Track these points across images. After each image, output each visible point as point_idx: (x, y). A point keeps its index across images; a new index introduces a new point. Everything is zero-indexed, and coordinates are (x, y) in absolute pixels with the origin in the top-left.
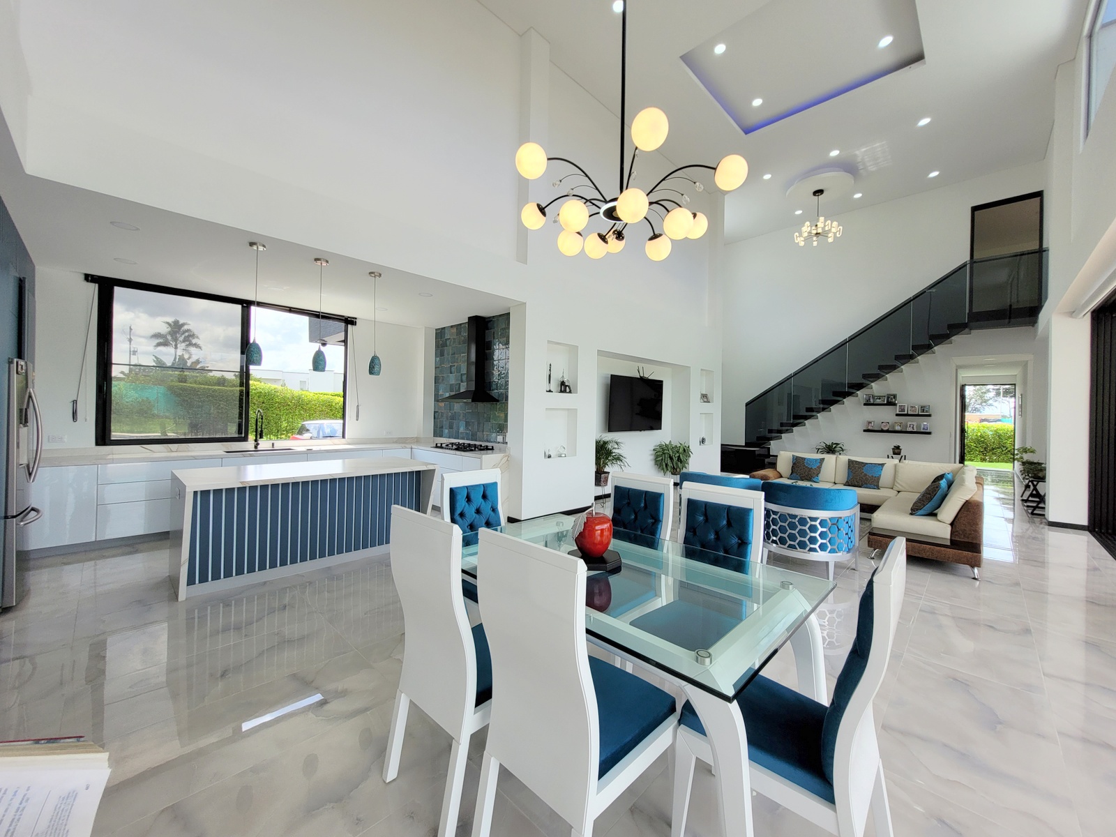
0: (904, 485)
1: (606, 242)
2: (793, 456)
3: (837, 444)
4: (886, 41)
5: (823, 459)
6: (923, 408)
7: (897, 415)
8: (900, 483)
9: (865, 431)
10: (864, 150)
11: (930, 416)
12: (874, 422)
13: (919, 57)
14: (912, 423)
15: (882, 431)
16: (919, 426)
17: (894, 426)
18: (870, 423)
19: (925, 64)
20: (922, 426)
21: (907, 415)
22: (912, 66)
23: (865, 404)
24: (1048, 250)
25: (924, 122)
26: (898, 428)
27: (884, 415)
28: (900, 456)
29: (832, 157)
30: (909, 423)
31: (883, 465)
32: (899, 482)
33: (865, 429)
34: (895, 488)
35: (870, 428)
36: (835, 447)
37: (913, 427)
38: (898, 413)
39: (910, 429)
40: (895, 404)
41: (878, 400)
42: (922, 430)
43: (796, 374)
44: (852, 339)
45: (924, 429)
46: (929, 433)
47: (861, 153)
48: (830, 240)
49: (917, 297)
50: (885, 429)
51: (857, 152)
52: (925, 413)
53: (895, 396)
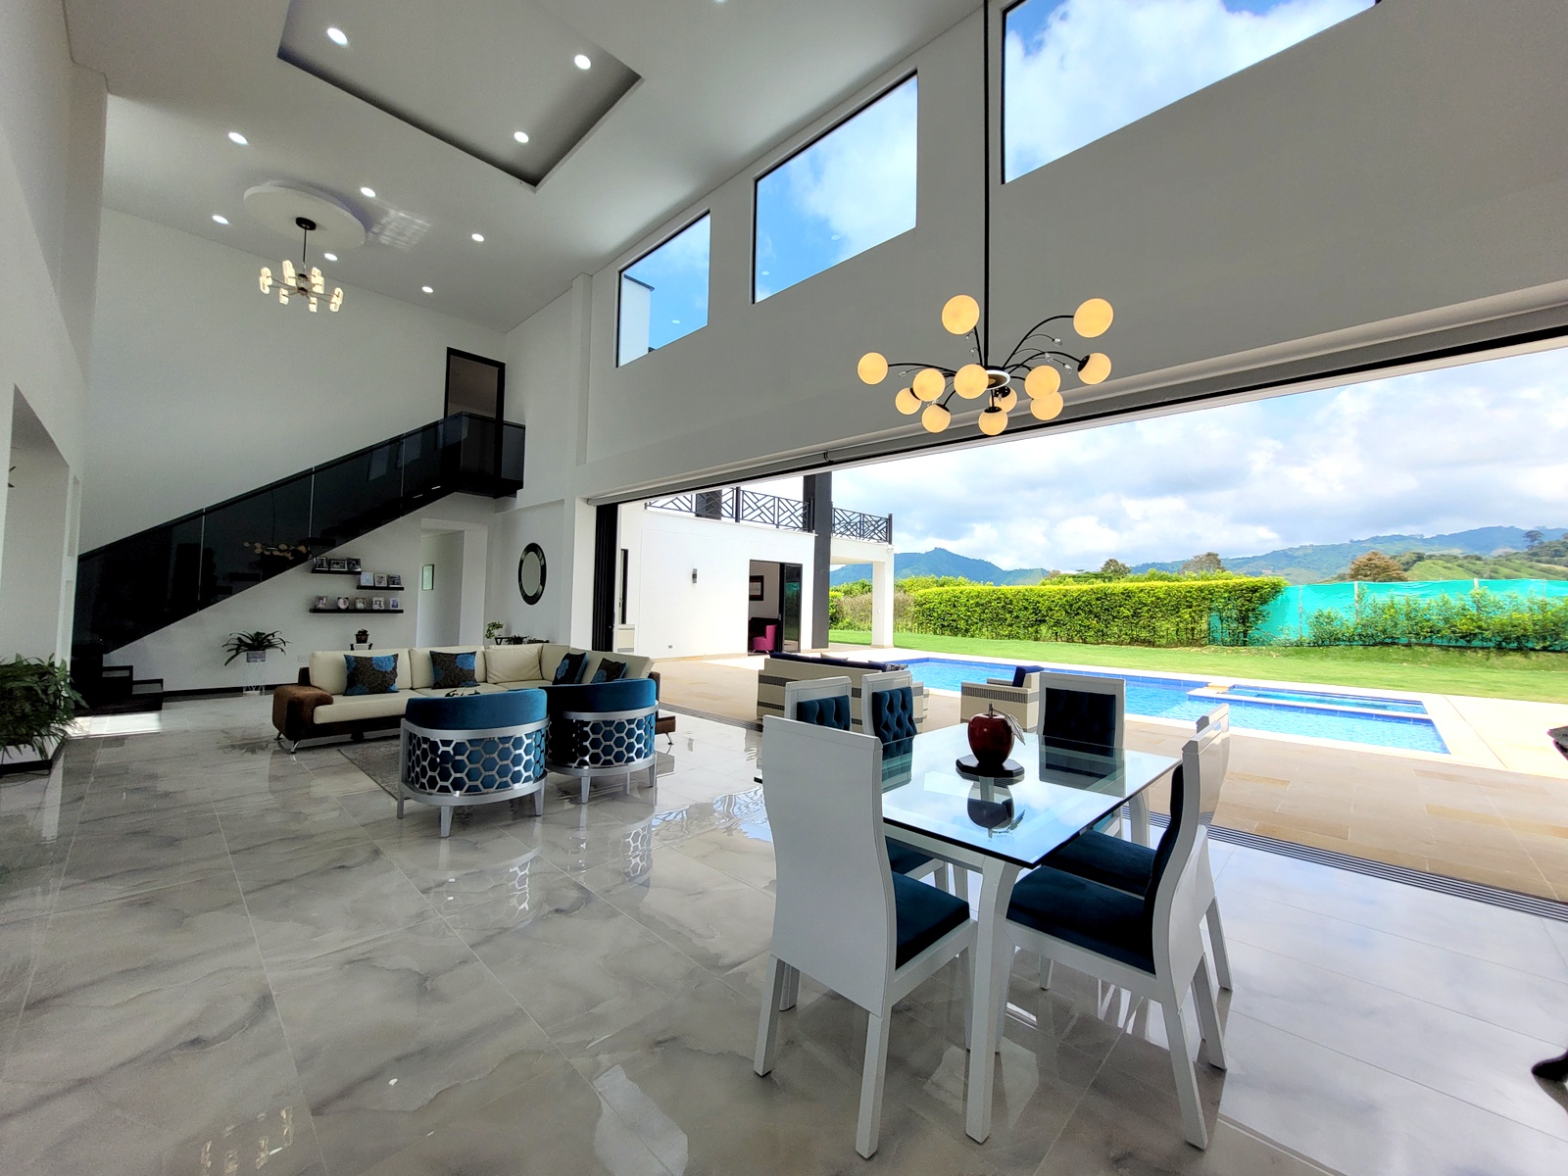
0: (500, 675)
1: (999, 410)
2: (346, 657)
4: (522, 138)
5: (397, 655)
6: (392, 579)
7: (360, 588)
8: (497, 674)
9: (311, 611)
10: (402, 215)
11: (400, 588)
12: (327, 597)
13: (533, 181)
14: (379, 600)
15: (339, 610)
16: (387, 603)
17: (355, 604)
18: (321, 598)
19: (535, 192)
20: (392, 603)
21: (373, 588)
22: (523, 183)
23: (313, 573)
25: (478, 238)
26: (361, 606)
27: (341, 588)
29: (360, 194)
30: (374, 599)
32: (494, 672)
33: (311, 608)
34: (489, 680)
35: (319, 606)
37: (380, 605)
38: (361, 584)
39: (376, 607)
40: (357, 573)
41: (336, 567)
42: (391, 608)
44: (319, 470)
45: (393, 606)
46: (400, 611)
47: (396, 215)
50: (343, 607)
51: (393, 212)
52: (393, 584)
53: (358, 562)
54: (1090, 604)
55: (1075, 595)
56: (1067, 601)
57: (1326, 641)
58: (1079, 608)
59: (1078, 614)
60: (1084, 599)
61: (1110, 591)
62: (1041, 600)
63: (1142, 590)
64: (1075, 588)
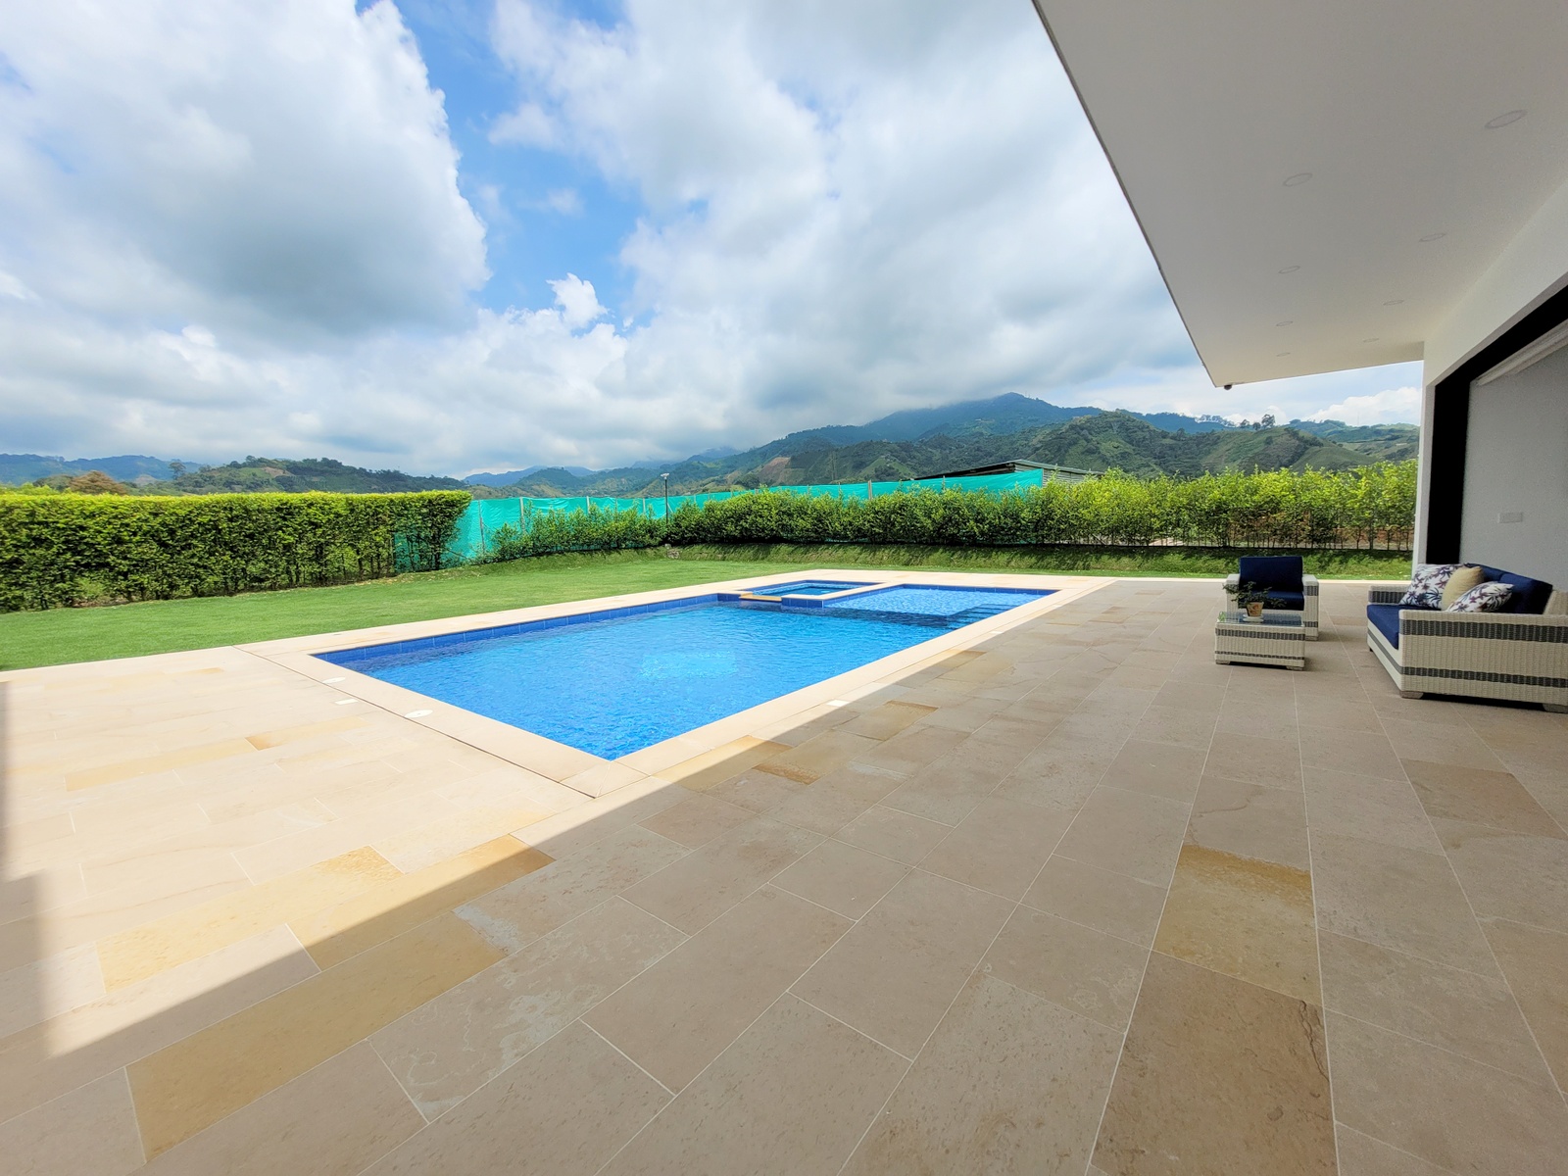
54: (216, 527)
55: (182, 513)
56: (163, 524)
57: (508, 555)
58: (193, 536)
59: (189, 546)
60: (204, 519)
61: (255, 506)
62: (90, 523)
63: (312, 504)
64: (177, 501)
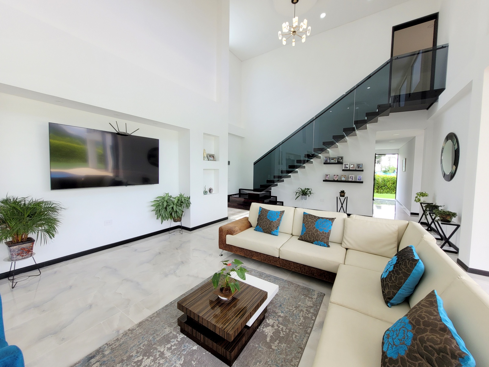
3: (308, 189)
5: (283, 212)
6: (358, 166)
7: (343, 170)
8: (350, 241)
9: (324, 181)
11: (362, 171)
12: (329, 175)
14: (352, 176)
15: (334, 181)
16: (356, 178)
17: (341, 178)
18: (327, 175)
20: (358, 178)
21: (349, 170)
23: (324, 163)
24: (448, 46)
26: (343, 179)
27: (335, 171)
28: (344, 198)
30: (350, 176)
31: (332, 219)
32: (347, 238)
33: (324, 179)
34: (344, 245)
35: (327, 179)
36: (307, 191)
37: (352, 178)
38: (344, 169)
39: (350, 180)
40: (342, 163)
41: (332, 161)
42: (358, 181)
43: (283, 142)
44: (317, 118)
45: (359, 179)
46: (362, 182)
48: (304, 40)
49: (358, 86)
50: (336, 179)
52: (359, 169)
53: (342, 158)
